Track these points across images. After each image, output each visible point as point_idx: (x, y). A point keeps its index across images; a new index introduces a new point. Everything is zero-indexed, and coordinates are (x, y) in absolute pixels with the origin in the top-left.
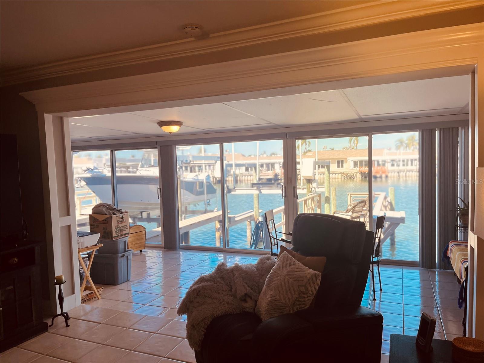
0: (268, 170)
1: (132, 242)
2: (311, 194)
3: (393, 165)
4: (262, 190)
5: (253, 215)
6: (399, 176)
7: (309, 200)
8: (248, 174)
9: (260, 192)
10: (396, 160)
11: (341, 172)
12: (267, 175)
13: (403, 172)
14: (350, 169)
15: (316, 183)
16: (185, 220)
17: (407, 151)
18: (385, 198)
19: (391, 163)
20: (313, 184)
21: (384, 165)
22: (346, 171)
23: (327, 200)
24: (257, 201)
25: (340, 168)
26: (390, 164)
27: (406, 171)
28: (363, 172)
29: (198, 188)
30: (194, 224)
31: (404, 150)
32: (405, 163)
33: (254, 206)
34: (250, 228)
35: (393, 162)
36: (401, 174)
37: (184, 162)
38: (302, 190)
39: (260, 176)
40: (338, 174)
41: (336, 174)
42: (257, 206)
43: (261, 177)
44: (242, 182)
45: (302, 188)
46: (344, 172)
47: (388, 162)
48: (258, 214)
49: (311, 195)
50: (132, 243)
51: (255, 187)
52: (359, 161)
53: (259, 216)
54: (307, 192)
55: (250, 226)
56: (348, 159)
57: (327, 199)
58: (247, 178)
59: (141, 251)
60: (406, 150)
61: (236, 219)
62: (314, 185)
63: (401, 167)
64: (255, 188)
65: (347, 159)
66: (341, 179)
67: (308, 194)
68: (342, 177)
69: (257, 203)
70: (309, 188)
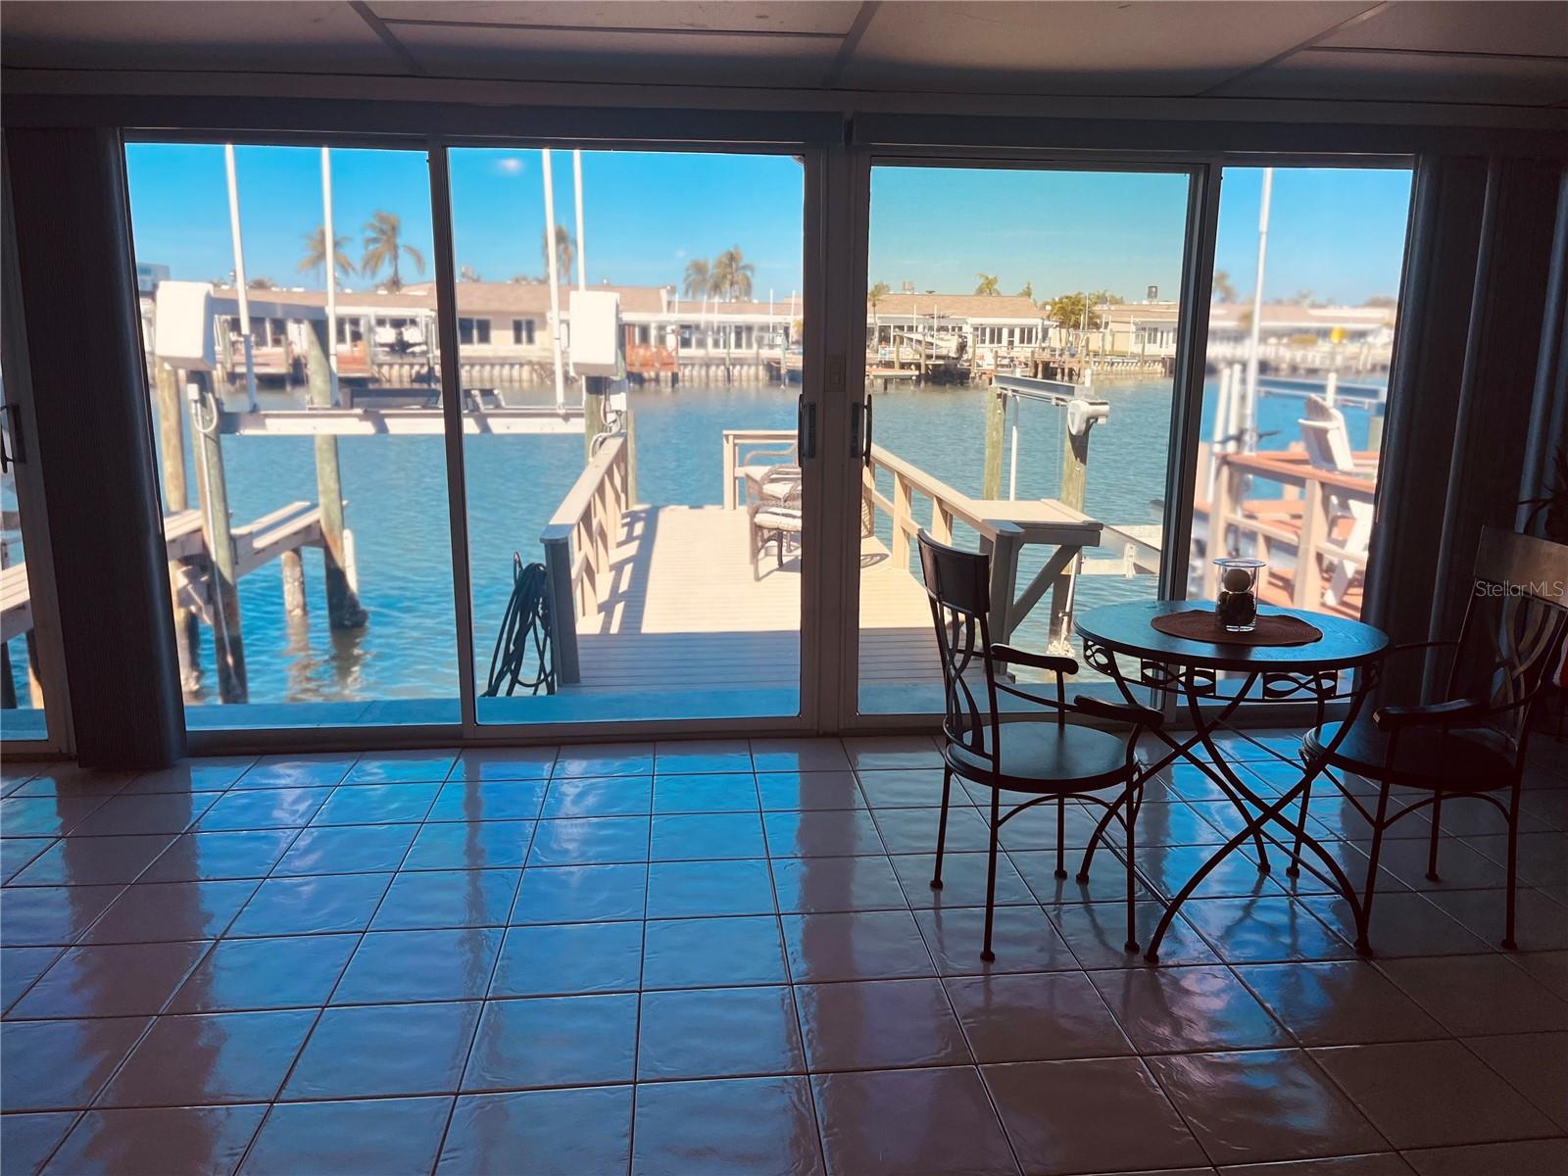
3: (686, 343)
4: (387, 421)
5: (318, 521)
9: (382, 429)
10: (697, 325)
11: (532, 358)
13: (719, 365)
19: (682, 335)
20: (612, 397)
21: (663, 341)
22: (548, 357)
24: (333, 464)
25: (525, 346)
32: (721, 337)
33: (320, 488)
34: (298, 574)
35: (687, 334)
40: (521, 365)
42: (333, 485)
46: (542, 361)
48: (336, 515)
51: (358, 406)
53: (344, 528)
54: (588, 427)
55: (298, 569)
56: (547, 316)
61: (259, 543)
62: (617, 401)
63: (711, 350)
64: (358, 411)
65: (544, 314)
66: (531, 381)
67: (595, 438)
68: (535, 376)
69: (332, 472)
70: (596, 410)
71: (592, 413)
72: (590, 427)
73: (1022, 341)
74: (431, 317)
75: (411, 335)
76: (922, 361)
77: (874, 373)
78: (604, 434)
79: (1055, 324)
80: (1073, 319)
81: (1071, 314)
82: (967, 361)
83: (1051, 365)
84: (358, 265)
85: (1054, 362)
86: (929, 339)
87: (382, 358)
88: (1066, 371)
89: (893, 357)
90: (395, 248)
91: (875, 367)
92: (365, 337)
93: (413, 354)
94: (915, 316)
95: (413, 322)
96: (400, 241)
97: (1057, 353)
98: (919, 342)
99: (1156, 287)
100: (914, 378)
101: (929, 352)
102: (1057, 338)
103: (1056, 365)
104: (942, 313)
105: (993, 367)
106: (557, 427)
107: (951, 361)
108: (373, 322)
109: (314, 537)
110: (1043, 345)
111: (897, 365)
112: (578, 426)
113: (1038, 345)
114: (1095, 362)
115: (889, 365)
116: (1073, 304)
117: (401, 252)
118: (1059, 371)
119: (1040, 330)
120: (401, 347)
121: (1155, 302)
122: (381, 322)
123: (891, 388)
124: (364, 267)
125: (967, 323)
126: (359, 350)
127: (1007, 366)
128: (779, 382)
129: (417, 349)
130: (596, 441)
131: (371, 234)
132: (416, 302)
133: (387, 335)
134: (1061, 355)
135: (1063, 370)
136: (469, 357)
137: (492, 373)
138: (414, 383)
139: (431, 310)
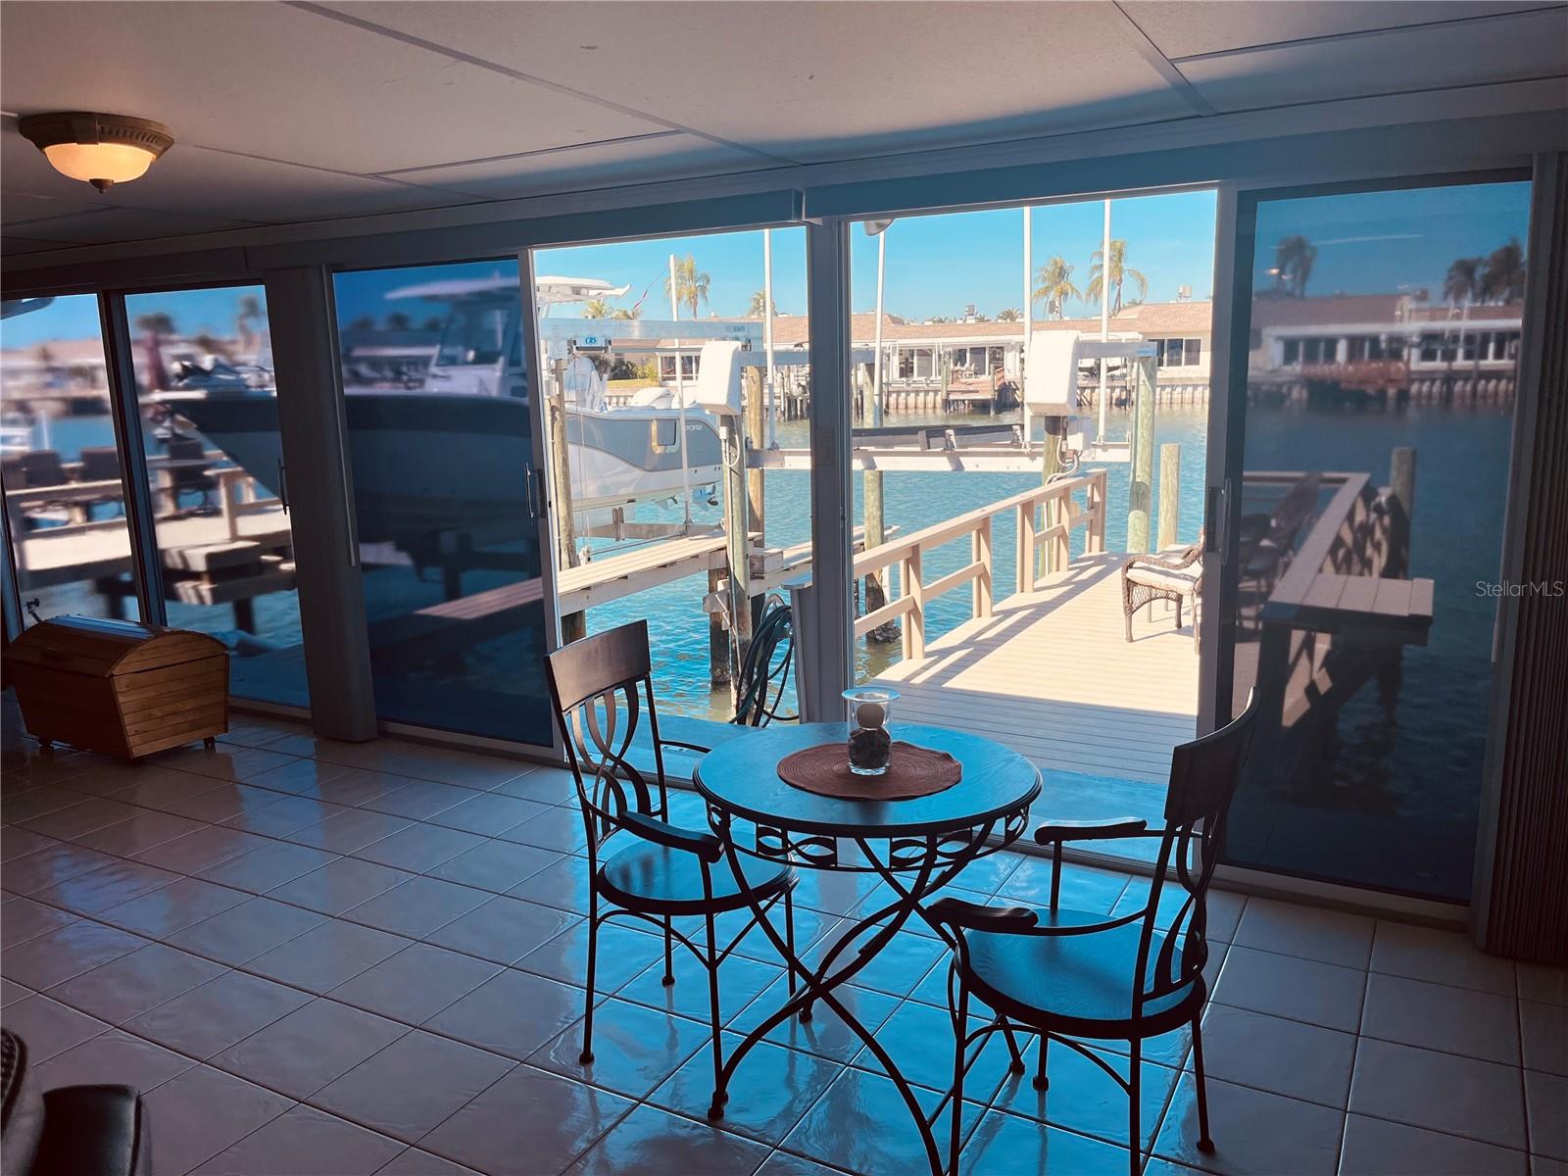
0: (980, 371)
1: (144, 708)
2: (1060, 475)
3: (1428, 355)
6: (1450, 391)
7: (1052, 501)
8: (908, 385)
10: (1443, 335)
12: (971, 388)
13: (1466, 380)
14: (1271, 367)
15: (1080, 436)
16: (589, 565)
17: (1486, 304)
18: (1368, 494)
19: (1424, 346)
20: (1068, 437)
21: (1396, 355)
23: (1138, 494)
24: (877, 493)
26: (1415, 353)
27: (1474, 376)
29: (654, 444)
30: (600, 585)
31: (1475, 300)
32: (1476, 347)
33: (866, 515)
35: (1430, 344)
36: (1458, 386)
37: (581, 343)
38: (1027, 459)
39: (949, 393)
42: (876, 512)
43: (952, 397)
44: (887, 413)
45: (1027, 450)
47: (1412, 346)
49: (1059, 479)
50: (147, 712)
54: (1045, 467)
56: (1265, 332)
57: (1140, 492)
58: (906, 399)
59: (210, 742)
60: (1483, 302)
62: (1075, 441)
63: (1461, 363)
65: (1261, 331)
67: (1050, 478)
69: (875, 499)
70: (1052, 450)
71: (1049, 452)
72: (1047, 467)
84: (1082, 292)
90: (1121, 273)
106: (1023, 465)
117: (1124, 277)
130: (1050, 481)
132: (1130, 324)
136: (1171, 379)
137: (1193, 394)
138: (1114, 406)
139: (1140, 333)
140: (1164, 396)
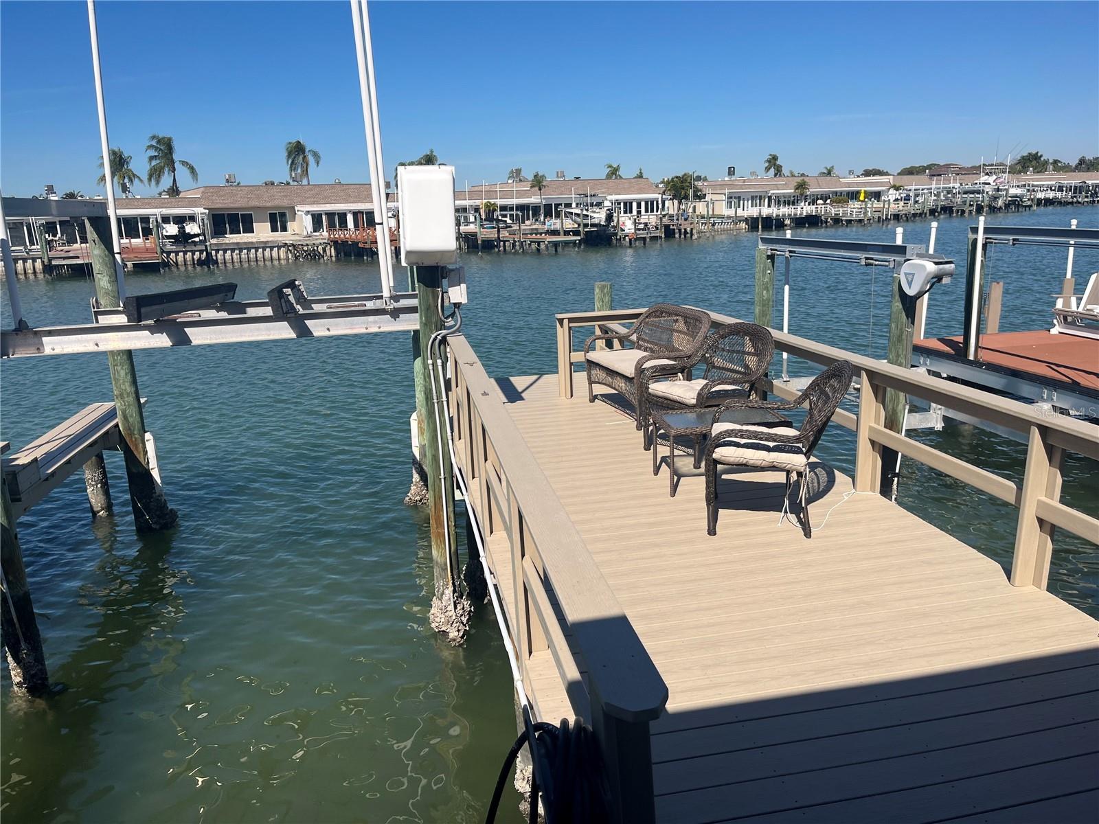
11: (287, 242)
12: (71, 254)
14: (305, 233)
20: (449, 289)
22: (300, 241)
25: (279, 233)
28: (339, 242)
34: (100, 476)
39: (50, 260)
40: (279, 248)
41: (272, 248)
43: (54, 263)
46: (295, 243)
48: (135, 418)
52: (326, 214)
53: (144, 431)
55: (100, 471)
56: (296, 209)
62: (458, 293)
65: (294, 208)
66: (287, 259)
67: (433, 336)
68: (290, 256)
69: (126, 374)
70: (432, 304)
71: (428, 309)
72: (426, 324)
73: (647, 211)
74: (205, 213)
75: (192, 228)
76: (581, 229)
77: (548, 240)
78: (444, 332)
79: (669, 197)
80: (683, 192)
81: (681, 188)
82: (614, 227)
83: (671, 227)
84: (145, 177)
85: (673, 225)
86: (585, 212)
87: (169, 247)
88: (683, 231)
89: (558, 227)
90: (173, 162)
91: (543, 235)
92: (154, 231)
93: (195, 243)
94: (573, 196)
95: (192, 218)
96: (176, 157)
97: (675, 218)
98: (578, 215)
99: (734, 168)
100: (577, 242)
101: (585, 221)
102: (672, 207)
103: (675, 227)
104: (593, 193)
105: (633, 231)
106: (385, 325)
107: (602, 228)
108: (160, 220)
109: (115, 439)
110: (663, 213)
111: (562, 233)
112: (411, 323)
113: (659, 213)
114: (702, 223)
115: (555, 233)
116: (682, 182)
117: (176, 165)
118: (677, 231)
119: (660, 202)
120: (183, 238)
121: (733, 178)
122: (166, 219)
123: (560, 249)
124: (150, 180)
125: (607, 200)
126: (151, 242)
127: (643, 230)
128: (477, 250)
129: (197, 239)
130: (435, 340)
131: (153, 153)
132: (193, 203)
133: (172, 229)
134: (677, 219)
135: (680, 230)
136: (238, 243)
137: (256, 254)
138: (196, 266)
139: (205, 209)
140: (235, 256)
